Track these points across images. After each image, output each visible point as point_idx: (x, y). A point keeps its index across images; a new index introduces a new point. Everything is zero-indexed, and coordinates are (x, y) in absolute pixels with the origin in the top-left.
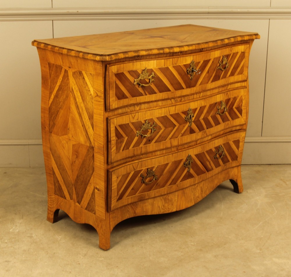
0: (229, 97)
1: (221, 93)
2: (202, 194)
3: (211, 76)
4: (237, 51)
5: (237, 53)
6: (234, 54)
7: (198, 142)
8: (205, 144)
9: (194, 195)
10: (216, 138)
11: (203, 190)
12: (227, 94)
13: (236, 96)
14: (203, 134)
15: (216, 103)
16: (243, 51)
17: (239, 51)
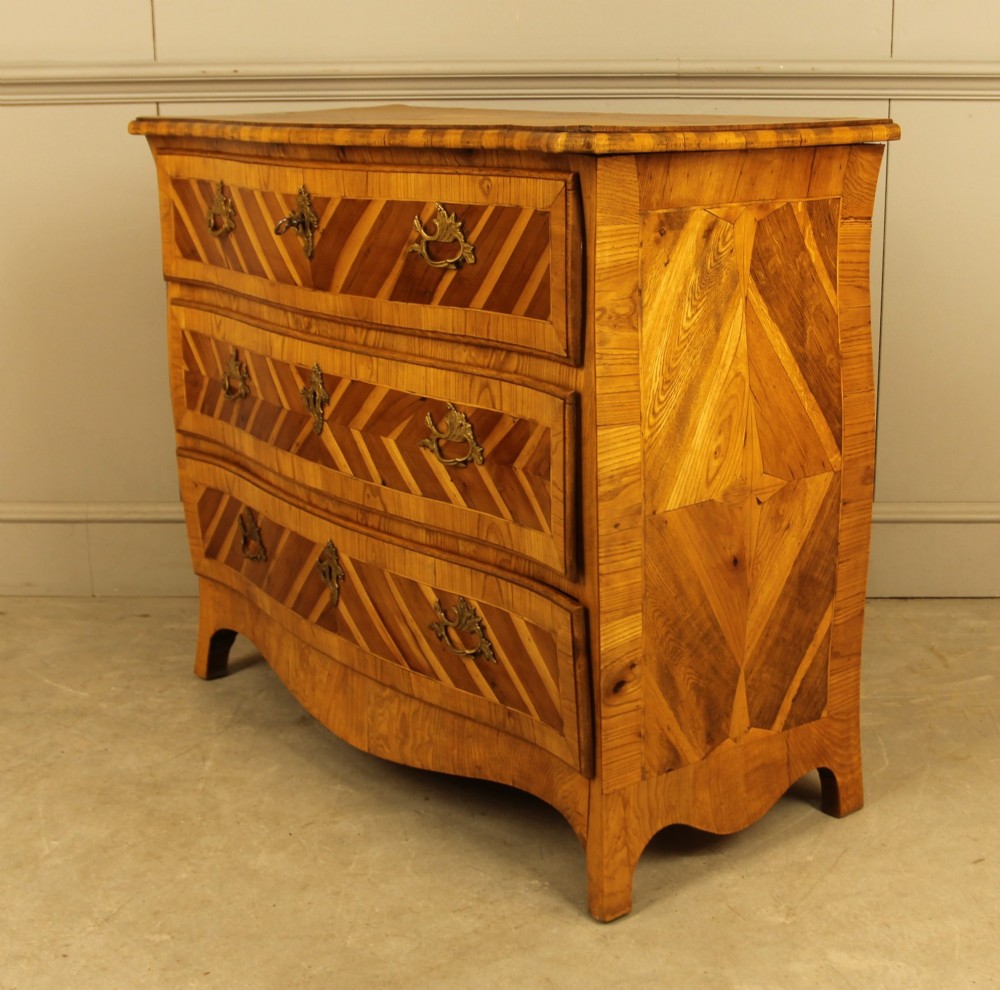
0: (494, 407)
1: (456, 371)
2: (403, 743)
3: (385, 275)
4: (514, 203)
5: (517, 211)
6: (499, 211)
7: (373, 520)
8: (390, 542)
9: (373, 718)
10: (445, 556)
11: (411, 733)
12: (487, 386)
13: (528, 417)
14: (368, 496)
15: (423, 399)
16: (540, 208)
17: (523, 203)
